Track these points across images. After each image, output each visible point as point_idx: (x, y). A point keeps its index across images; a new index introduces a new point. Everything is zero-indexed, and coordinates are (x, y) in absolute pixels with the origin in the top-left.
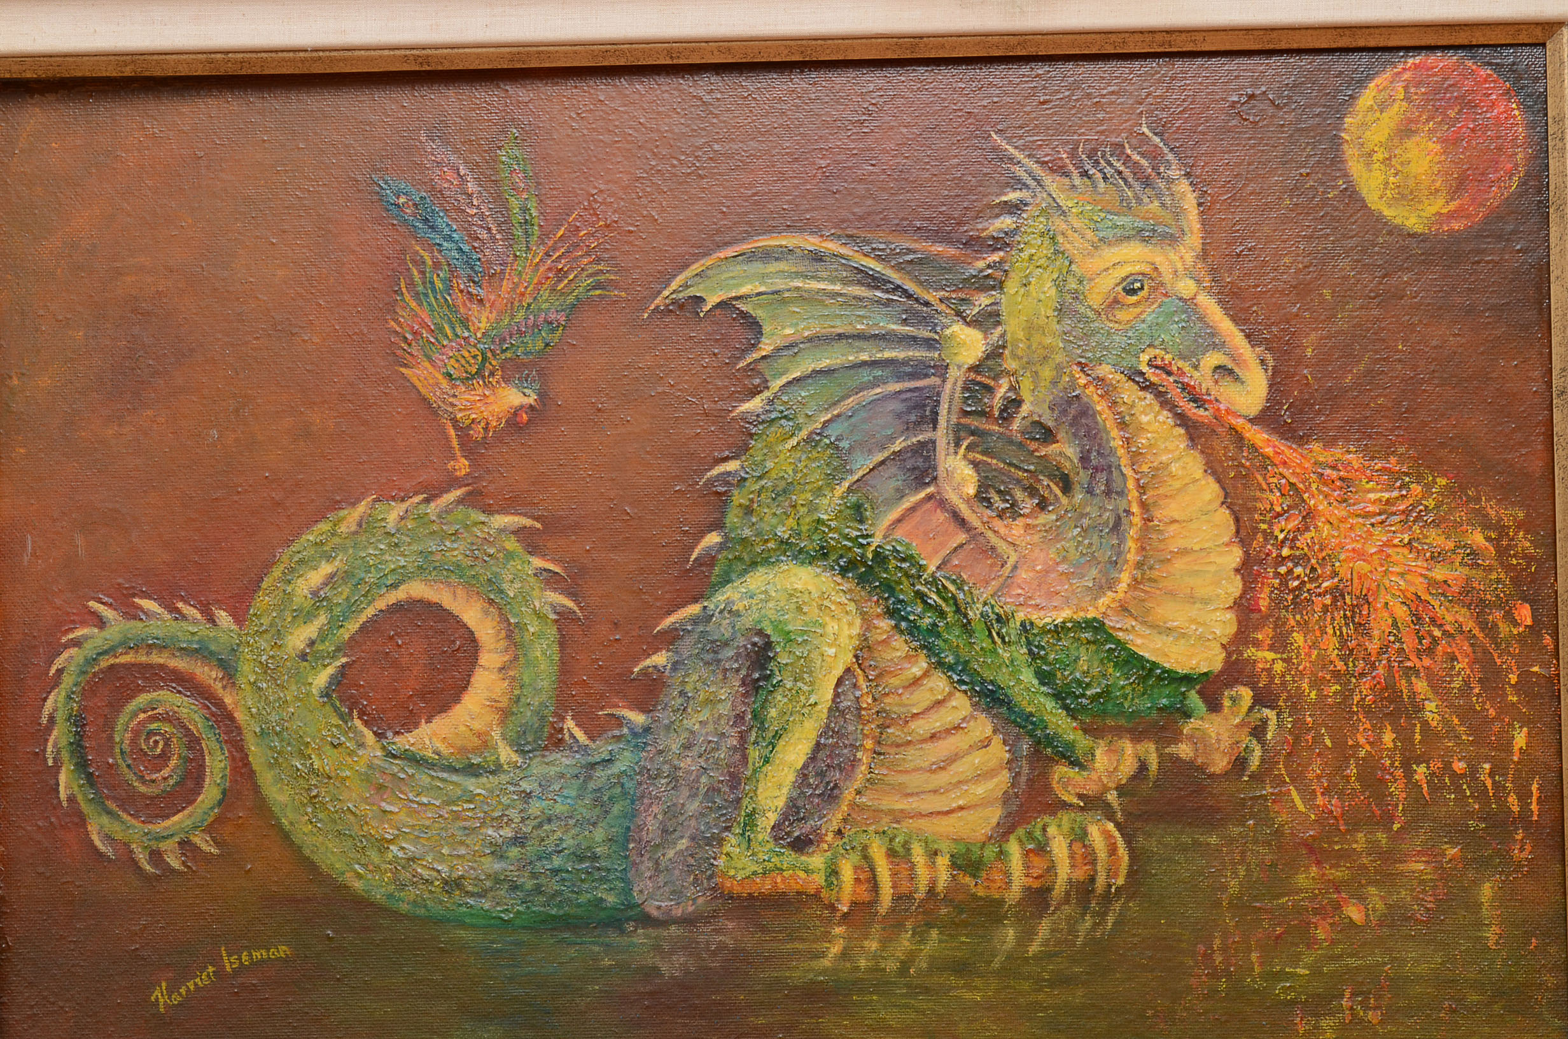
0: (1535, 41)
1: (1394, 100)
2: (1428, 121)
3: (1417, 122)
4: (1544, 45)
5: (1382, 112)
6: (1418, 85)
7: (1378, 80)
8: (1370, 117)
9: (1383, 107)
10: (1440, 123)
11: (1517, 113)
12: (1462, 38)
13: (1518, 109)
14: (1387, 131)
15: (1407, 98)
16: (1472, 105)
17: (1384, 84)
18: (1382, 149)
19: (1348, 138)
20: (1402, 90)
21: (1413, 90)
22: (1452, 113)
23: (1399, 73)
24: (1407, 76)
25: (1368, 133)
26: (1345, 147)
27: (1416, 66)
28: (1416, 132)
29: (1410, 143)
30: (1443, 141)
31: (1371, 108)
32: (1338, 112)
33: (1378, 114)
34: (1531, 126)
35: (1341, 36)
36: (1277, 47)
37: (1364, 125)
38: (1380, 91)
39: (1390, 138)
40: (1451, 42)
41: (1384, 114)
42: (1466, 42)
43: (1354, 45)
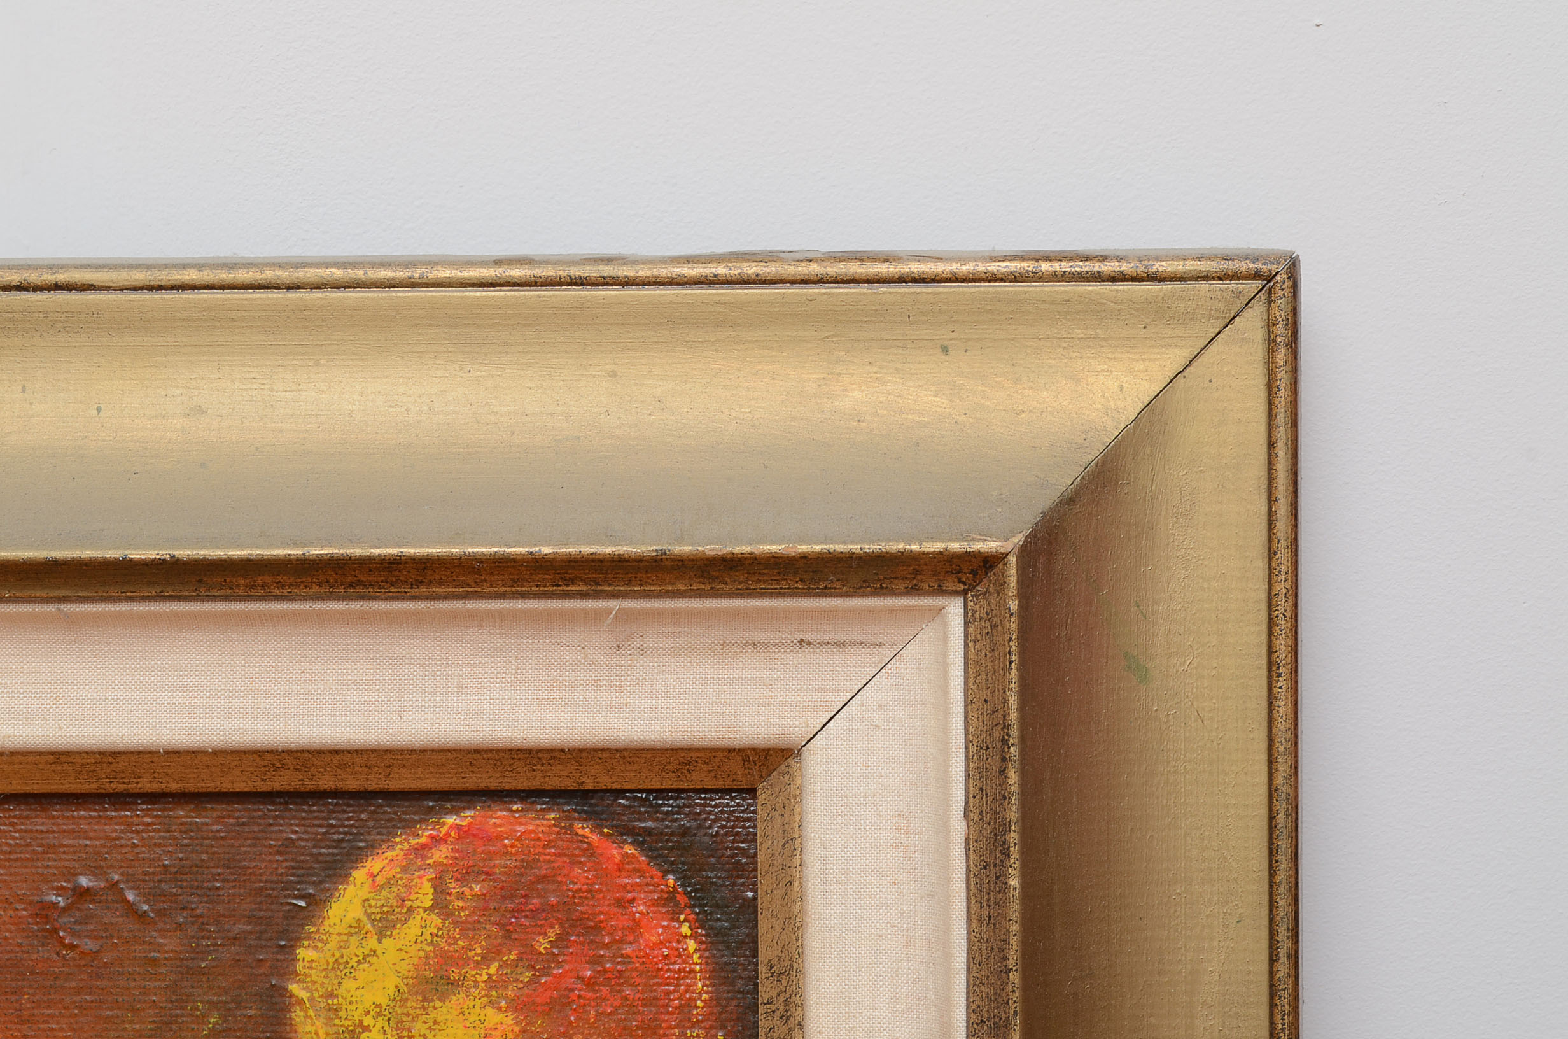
0: (728, 784)
1: (410, 910)
2: (486, 960)
3: (461, 960)
4: (752, 791)
5: (381, 936)
6: (464, 877)
7: (375, 864)
8: (355, 950)
9: (385, 924)
10: (515, 964)
11: (692, 945)
12: (559, 778)
13: (694, 936)
14: (392, 981)
15: (440, 906)
16: (591, 928)
17: (389, 872)
18: (381, 1022)
19: (304, 995)
20: (427, 888)
21: (453, 886)
22: (542, 945)
23: (424, 846)
24: (440, 854)
25: (349, 985)
26: (297, 1015)
27: (463, 833)
28: (455, 984)
29: (445, 1010)
30: (518, 1006)
31: (356, 929)
32: (284, 933)
33: (372, 942)
34: (720, 974)
35: (277, 769)
36: (133, 787)
37: (339, 967)
38: (377, 888)
39: (399, 998)
40: (536, 783)
41: (387, 942)
42: (570, 784)
43: (310, 785)
